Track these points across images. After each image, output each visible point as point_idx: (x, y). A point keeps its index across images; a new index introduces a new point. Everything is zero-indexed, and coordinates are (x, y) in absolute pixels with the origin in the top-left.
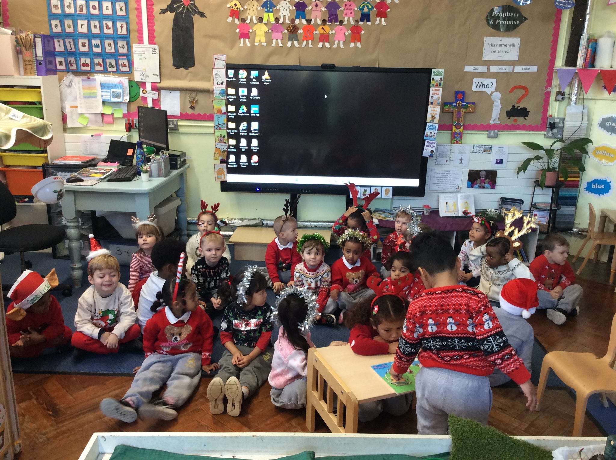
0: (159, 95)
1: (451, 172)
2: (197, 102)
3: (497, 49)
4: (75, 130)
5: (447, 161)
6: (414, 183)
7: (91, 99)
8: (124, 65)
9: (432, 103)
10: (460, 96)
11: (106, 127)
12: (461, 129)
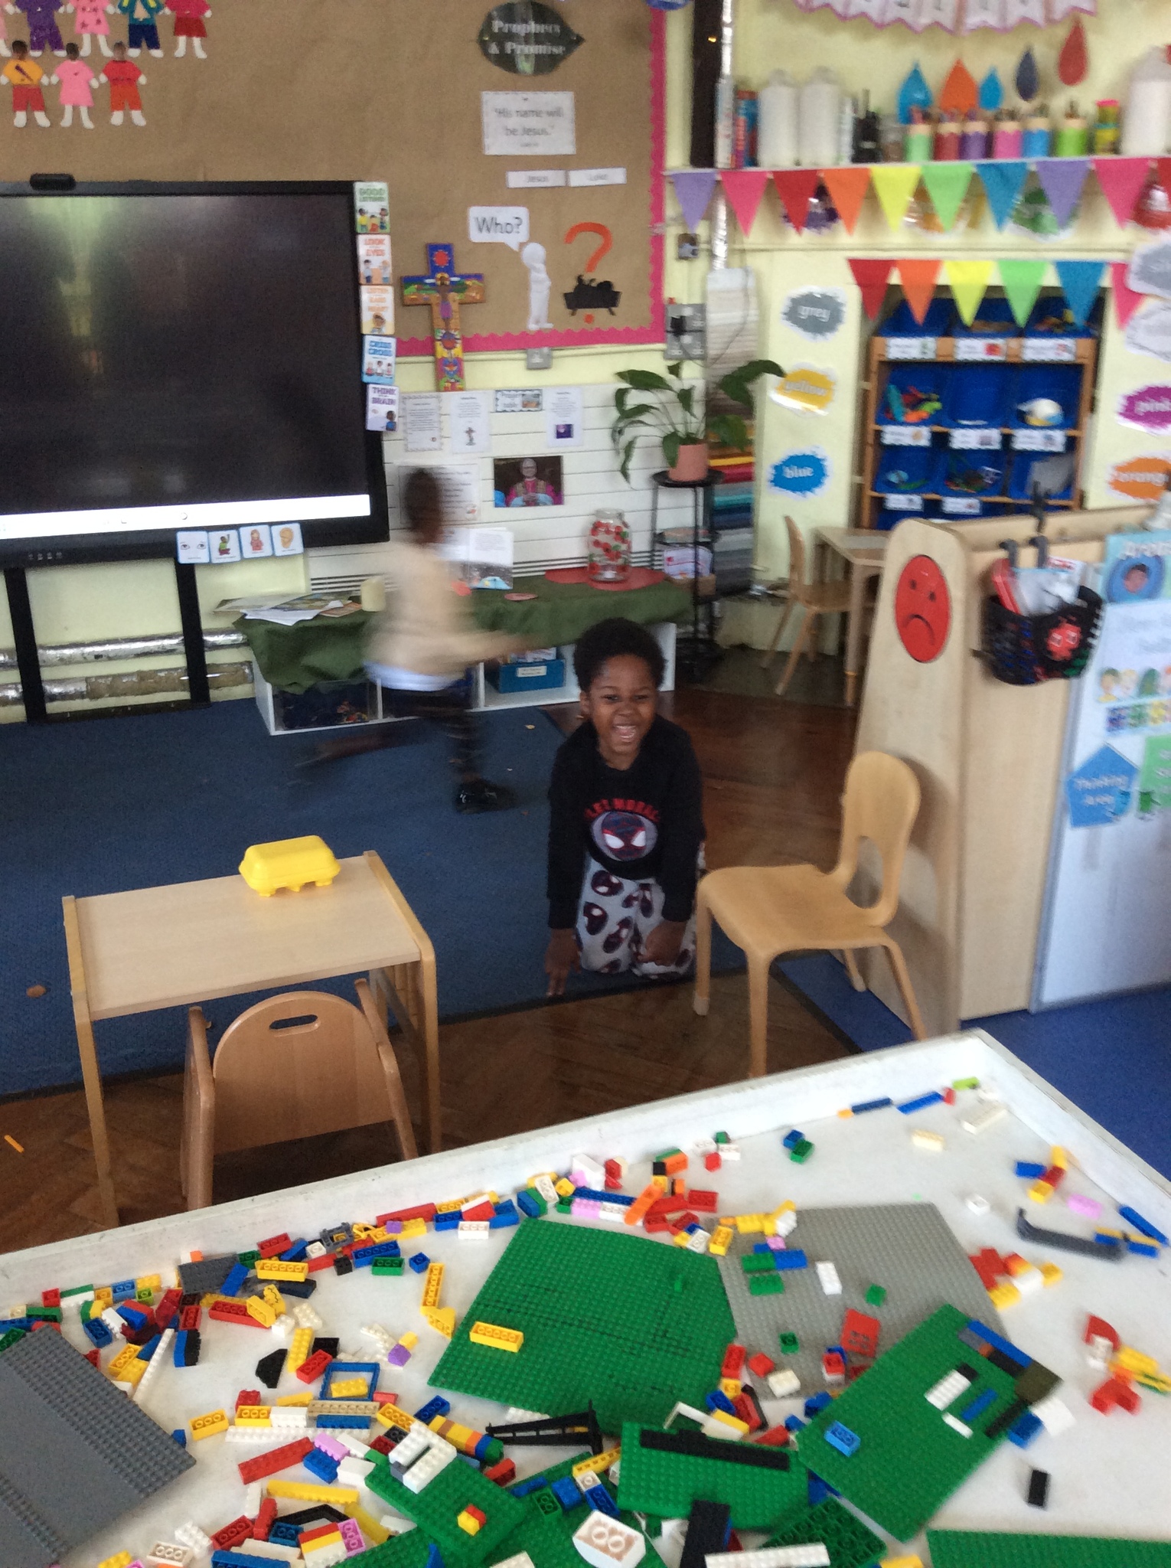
3: (518, 123)
5: (433, 439)
6: (356, 506)
9: (369, 280)
10: (440, 257)
12: (457, 351)
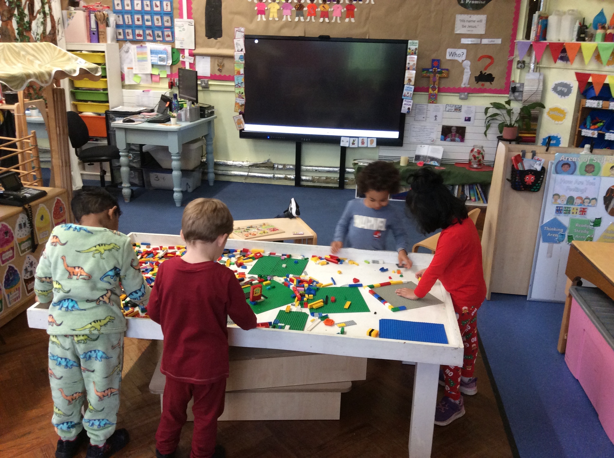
0: (194, 60)
1: (428, 127)
2: (223, 66)
3: (467, 24)
4: (131, 87)
5: (424, 118)
6: (394, 135)
7: (143, 62)
8: (168, 36)
9: (409, 69)
10: (436, 63)
11: (154, 85)
12: (436, 91)
